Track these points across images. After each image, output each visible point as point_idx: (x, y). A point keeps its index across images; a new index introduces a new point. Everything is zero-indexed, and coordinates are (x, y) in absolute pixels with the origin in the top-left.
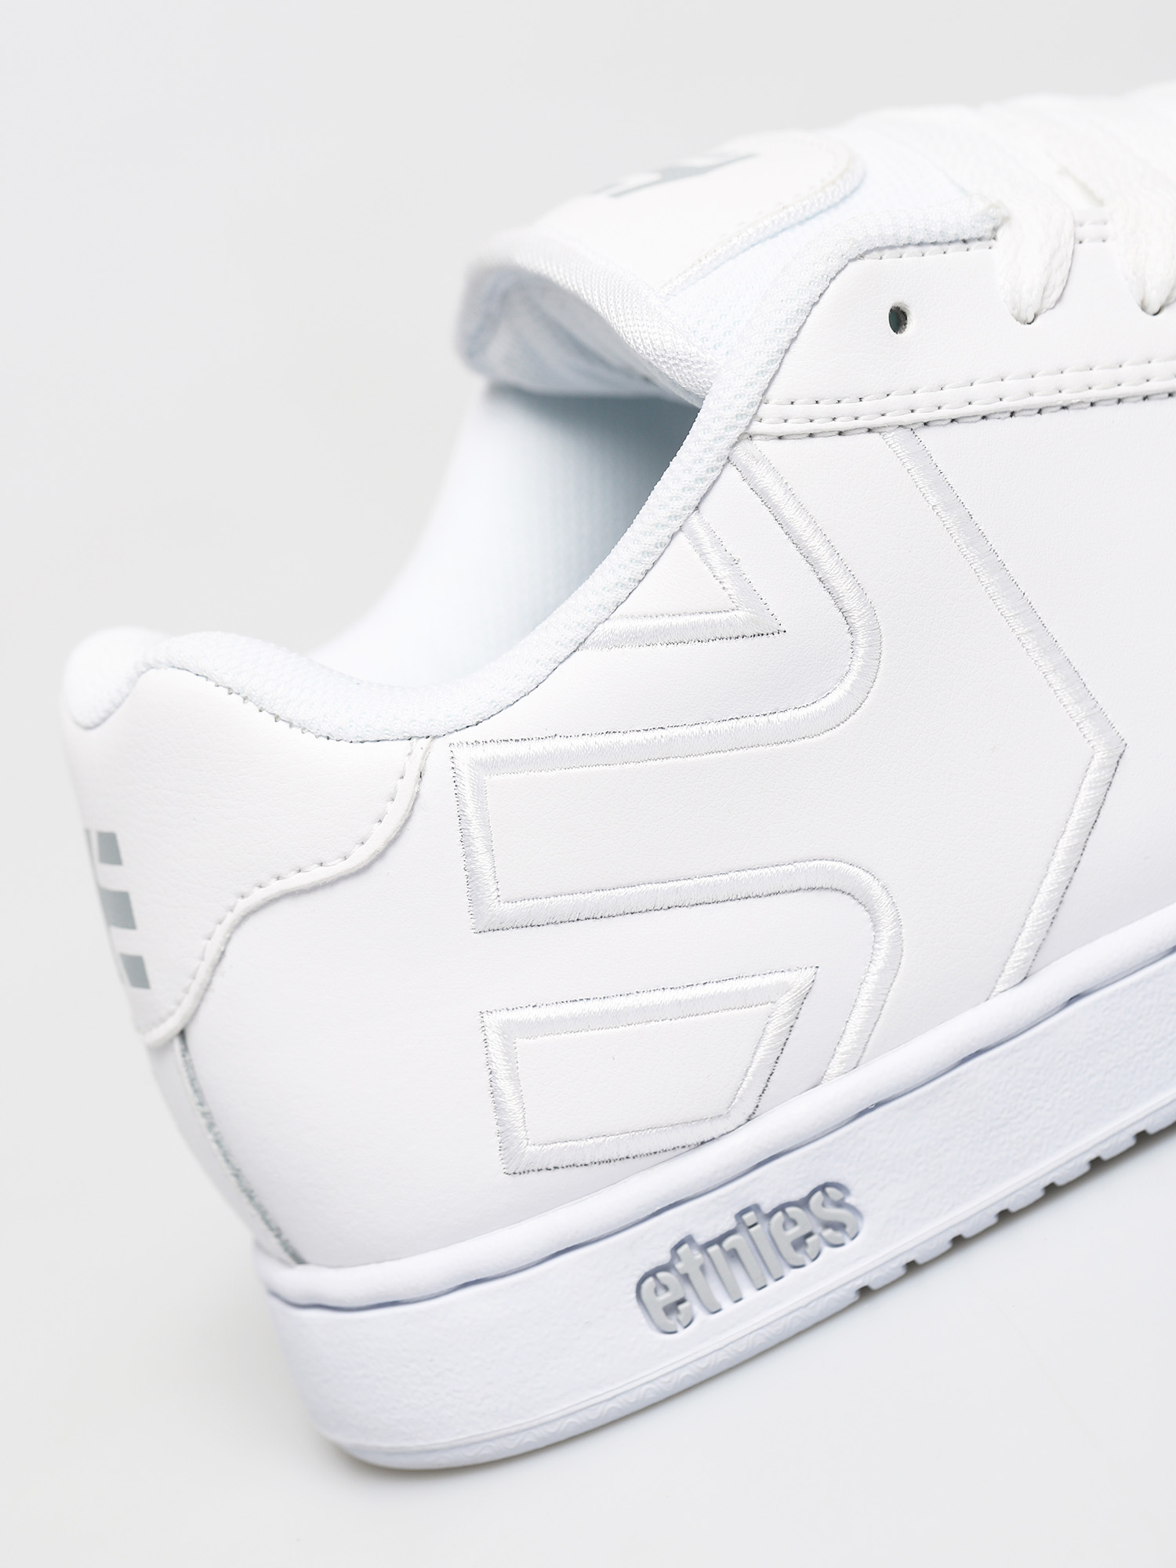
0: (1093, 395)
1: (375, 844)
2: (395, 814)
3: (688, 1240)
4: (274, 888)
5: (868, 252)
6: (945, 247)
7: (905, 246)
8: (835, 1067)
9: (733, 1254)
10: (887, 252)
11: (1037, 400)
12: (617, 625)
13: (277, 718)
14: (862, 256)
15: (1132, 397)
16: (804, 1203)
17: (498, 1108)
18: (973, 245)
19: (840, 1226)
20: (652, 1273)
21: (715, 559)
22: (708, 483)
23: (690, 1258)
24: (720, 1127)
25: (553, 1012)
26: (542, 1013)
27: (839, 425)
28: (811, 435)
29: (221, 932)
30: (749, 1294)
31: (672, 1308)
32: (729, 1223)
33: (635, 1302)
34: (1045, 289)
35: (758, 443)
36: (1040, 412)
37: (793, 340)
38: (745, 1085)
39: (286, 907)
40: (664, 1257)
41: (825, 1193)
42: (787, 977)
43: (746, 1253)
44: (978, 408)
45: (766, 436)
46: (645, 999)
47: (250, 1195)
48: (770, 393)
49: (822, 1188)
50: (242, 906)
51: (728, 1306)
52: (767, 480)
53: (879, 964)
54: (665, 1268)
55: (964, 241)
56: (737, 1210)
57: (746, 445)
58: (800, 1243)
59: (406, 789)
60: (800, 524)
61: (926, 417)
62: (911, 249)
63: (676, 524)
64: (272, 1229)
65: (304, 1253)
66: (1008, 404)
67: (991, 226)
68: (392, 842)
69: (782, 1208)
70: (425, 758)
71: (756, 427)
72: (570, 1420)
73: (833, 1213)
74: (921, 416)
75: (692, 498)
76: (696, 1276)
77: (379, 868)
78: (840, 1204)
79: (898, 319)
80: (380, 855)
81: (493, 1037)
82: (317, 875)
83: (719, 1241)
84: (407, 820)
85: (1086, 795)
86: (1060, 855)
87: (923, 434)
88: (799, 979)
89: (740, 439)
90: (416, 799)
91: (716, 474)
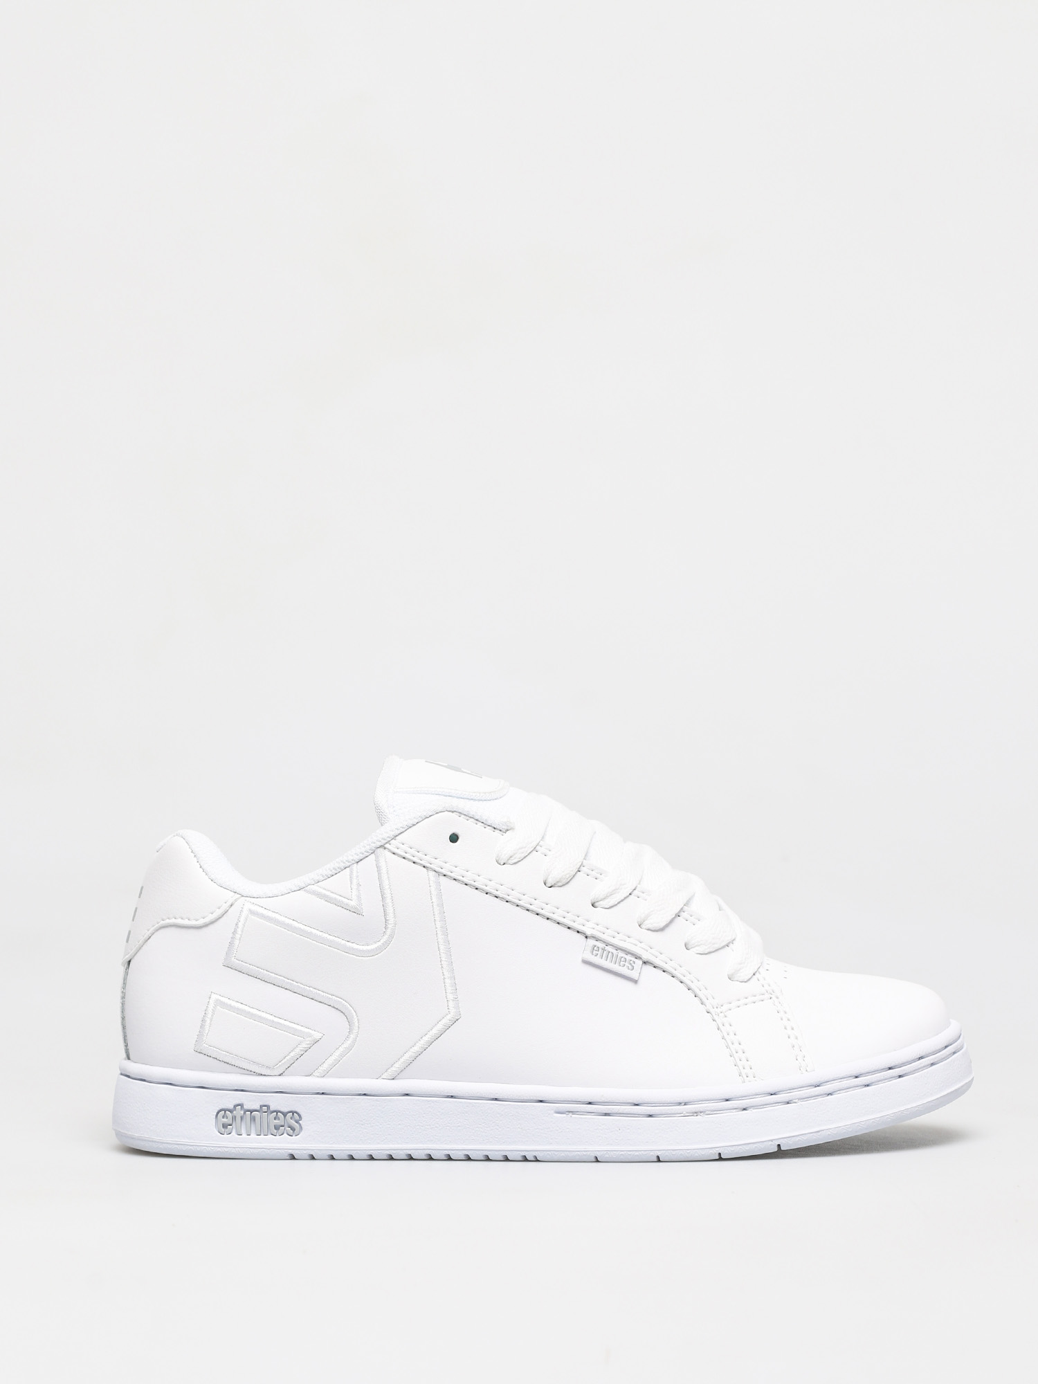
0: (519, 903)
1: (207, 920)
2: (218, 913)
3: (241, 1105)
4: (173, 921)
5: (455, 811)
6: (486, 826)
7: (471, 817)
8: (316, 1073)
9: (253, 1119)
10: (463, 816)
11: (488, 889)
12: (314, 888)
13: (201, 867)
14: (453, 812)
15: (543, 916)
16: (285, 1114)
17: (202, 1026)
18: (497, 831)
19: (293, 1129)
20: (225, 1110)
21: (355, 881)
22: (364, 856)
23: (238, 1112)
24: (268, 1072)
25: (234, 1004)
26: (230, 1002)
27: (415, 859)
28: (404, 858)
29: (152, 929)
30: (253, 1135)
31: (225, 1126)
32: (257, 1107)
33: (214, 1116)
34: (511, 857)
35: (386, 851)
36: (487, 893)
37: (414, 825)
38: (283, 1062)
39: (173, 929)
40: (231, 1107)
41: (293, 1114)
42: (313, 1032)
43: (258, 1120)
44: (465, 880)
45: (390, 851)
46: (264, 1015)
47: (124, 1028)
48: (397, 838)
49: (293, 1112)
50: (162, 923)
51: (244, 1135)
52: (382, 864)
53: (346, 1045)
54: (230, 1111)
55: (495, 828)
56: (262, 1104)
57: (381, 849)
58: (277, 1128)
59: (225, 906)
60: (386, 883)
61: (445, 873)
62: (472, 820)
63: (349, 864)
64: (125, 1042)
65: (131, 1057)
66: (476, 884)
67: (506, 828)
68: (212, 923)
69: (277, 1112)
70: (236, 900)
71: (387, 846)
72: (176, 1146)
73: (293, 1122)
74: (444, 871)
75: (357, 858)
76: (238, 1119)
77: (205, 930)
78: (297, 1122)
79: (454, 838)
80: (206, 925)
81: (212, 1001)
82: (186, 922)
83: (251, 1112)
84: (220, 918)
85: (440, 1026)
86: (422, 1042)
87: (442, 878)
88: (317, 1035)
89: (381, 846)
90: (226, 912)
91: (368, 854)
